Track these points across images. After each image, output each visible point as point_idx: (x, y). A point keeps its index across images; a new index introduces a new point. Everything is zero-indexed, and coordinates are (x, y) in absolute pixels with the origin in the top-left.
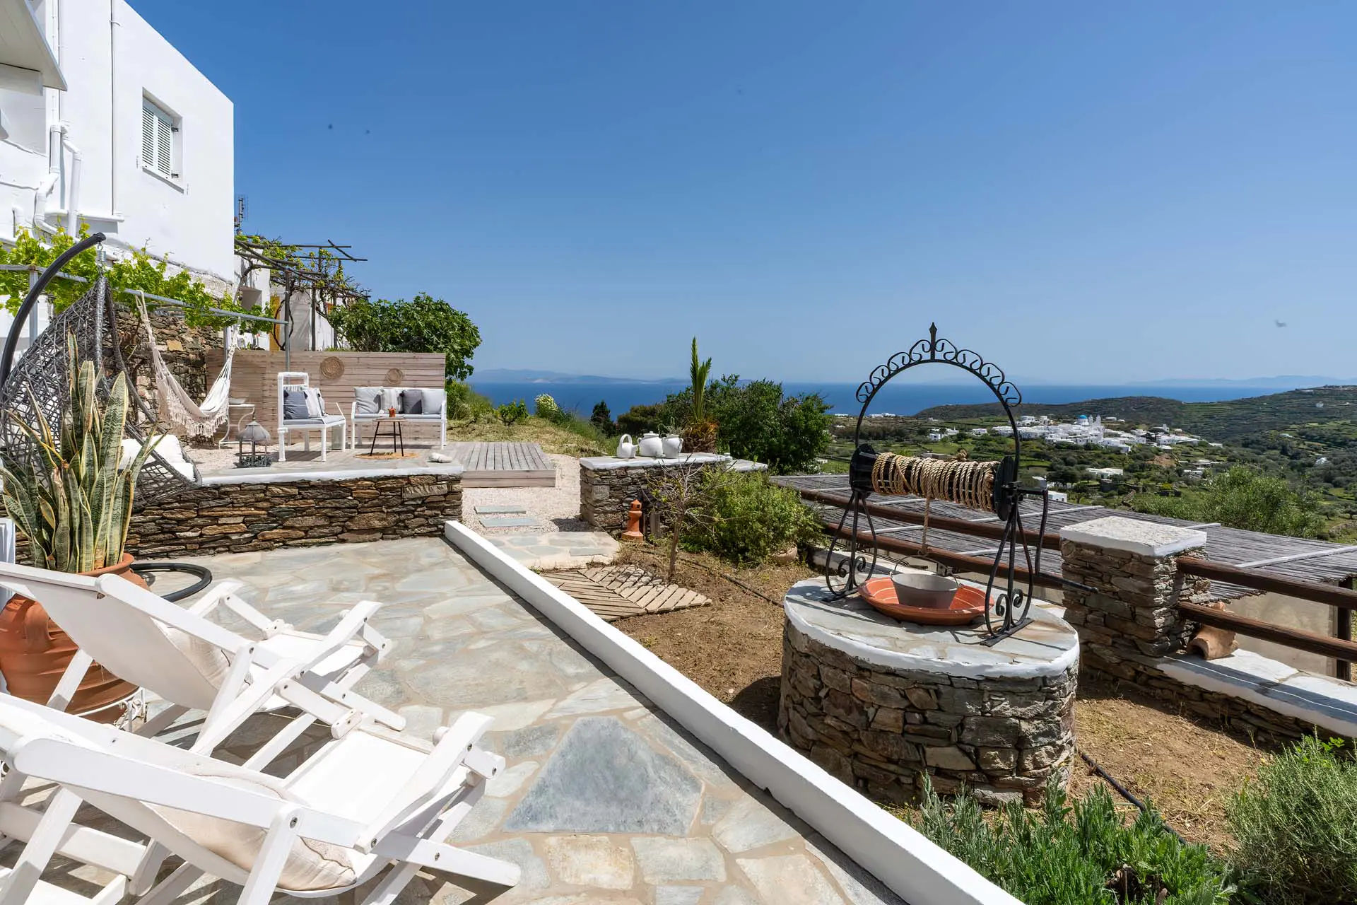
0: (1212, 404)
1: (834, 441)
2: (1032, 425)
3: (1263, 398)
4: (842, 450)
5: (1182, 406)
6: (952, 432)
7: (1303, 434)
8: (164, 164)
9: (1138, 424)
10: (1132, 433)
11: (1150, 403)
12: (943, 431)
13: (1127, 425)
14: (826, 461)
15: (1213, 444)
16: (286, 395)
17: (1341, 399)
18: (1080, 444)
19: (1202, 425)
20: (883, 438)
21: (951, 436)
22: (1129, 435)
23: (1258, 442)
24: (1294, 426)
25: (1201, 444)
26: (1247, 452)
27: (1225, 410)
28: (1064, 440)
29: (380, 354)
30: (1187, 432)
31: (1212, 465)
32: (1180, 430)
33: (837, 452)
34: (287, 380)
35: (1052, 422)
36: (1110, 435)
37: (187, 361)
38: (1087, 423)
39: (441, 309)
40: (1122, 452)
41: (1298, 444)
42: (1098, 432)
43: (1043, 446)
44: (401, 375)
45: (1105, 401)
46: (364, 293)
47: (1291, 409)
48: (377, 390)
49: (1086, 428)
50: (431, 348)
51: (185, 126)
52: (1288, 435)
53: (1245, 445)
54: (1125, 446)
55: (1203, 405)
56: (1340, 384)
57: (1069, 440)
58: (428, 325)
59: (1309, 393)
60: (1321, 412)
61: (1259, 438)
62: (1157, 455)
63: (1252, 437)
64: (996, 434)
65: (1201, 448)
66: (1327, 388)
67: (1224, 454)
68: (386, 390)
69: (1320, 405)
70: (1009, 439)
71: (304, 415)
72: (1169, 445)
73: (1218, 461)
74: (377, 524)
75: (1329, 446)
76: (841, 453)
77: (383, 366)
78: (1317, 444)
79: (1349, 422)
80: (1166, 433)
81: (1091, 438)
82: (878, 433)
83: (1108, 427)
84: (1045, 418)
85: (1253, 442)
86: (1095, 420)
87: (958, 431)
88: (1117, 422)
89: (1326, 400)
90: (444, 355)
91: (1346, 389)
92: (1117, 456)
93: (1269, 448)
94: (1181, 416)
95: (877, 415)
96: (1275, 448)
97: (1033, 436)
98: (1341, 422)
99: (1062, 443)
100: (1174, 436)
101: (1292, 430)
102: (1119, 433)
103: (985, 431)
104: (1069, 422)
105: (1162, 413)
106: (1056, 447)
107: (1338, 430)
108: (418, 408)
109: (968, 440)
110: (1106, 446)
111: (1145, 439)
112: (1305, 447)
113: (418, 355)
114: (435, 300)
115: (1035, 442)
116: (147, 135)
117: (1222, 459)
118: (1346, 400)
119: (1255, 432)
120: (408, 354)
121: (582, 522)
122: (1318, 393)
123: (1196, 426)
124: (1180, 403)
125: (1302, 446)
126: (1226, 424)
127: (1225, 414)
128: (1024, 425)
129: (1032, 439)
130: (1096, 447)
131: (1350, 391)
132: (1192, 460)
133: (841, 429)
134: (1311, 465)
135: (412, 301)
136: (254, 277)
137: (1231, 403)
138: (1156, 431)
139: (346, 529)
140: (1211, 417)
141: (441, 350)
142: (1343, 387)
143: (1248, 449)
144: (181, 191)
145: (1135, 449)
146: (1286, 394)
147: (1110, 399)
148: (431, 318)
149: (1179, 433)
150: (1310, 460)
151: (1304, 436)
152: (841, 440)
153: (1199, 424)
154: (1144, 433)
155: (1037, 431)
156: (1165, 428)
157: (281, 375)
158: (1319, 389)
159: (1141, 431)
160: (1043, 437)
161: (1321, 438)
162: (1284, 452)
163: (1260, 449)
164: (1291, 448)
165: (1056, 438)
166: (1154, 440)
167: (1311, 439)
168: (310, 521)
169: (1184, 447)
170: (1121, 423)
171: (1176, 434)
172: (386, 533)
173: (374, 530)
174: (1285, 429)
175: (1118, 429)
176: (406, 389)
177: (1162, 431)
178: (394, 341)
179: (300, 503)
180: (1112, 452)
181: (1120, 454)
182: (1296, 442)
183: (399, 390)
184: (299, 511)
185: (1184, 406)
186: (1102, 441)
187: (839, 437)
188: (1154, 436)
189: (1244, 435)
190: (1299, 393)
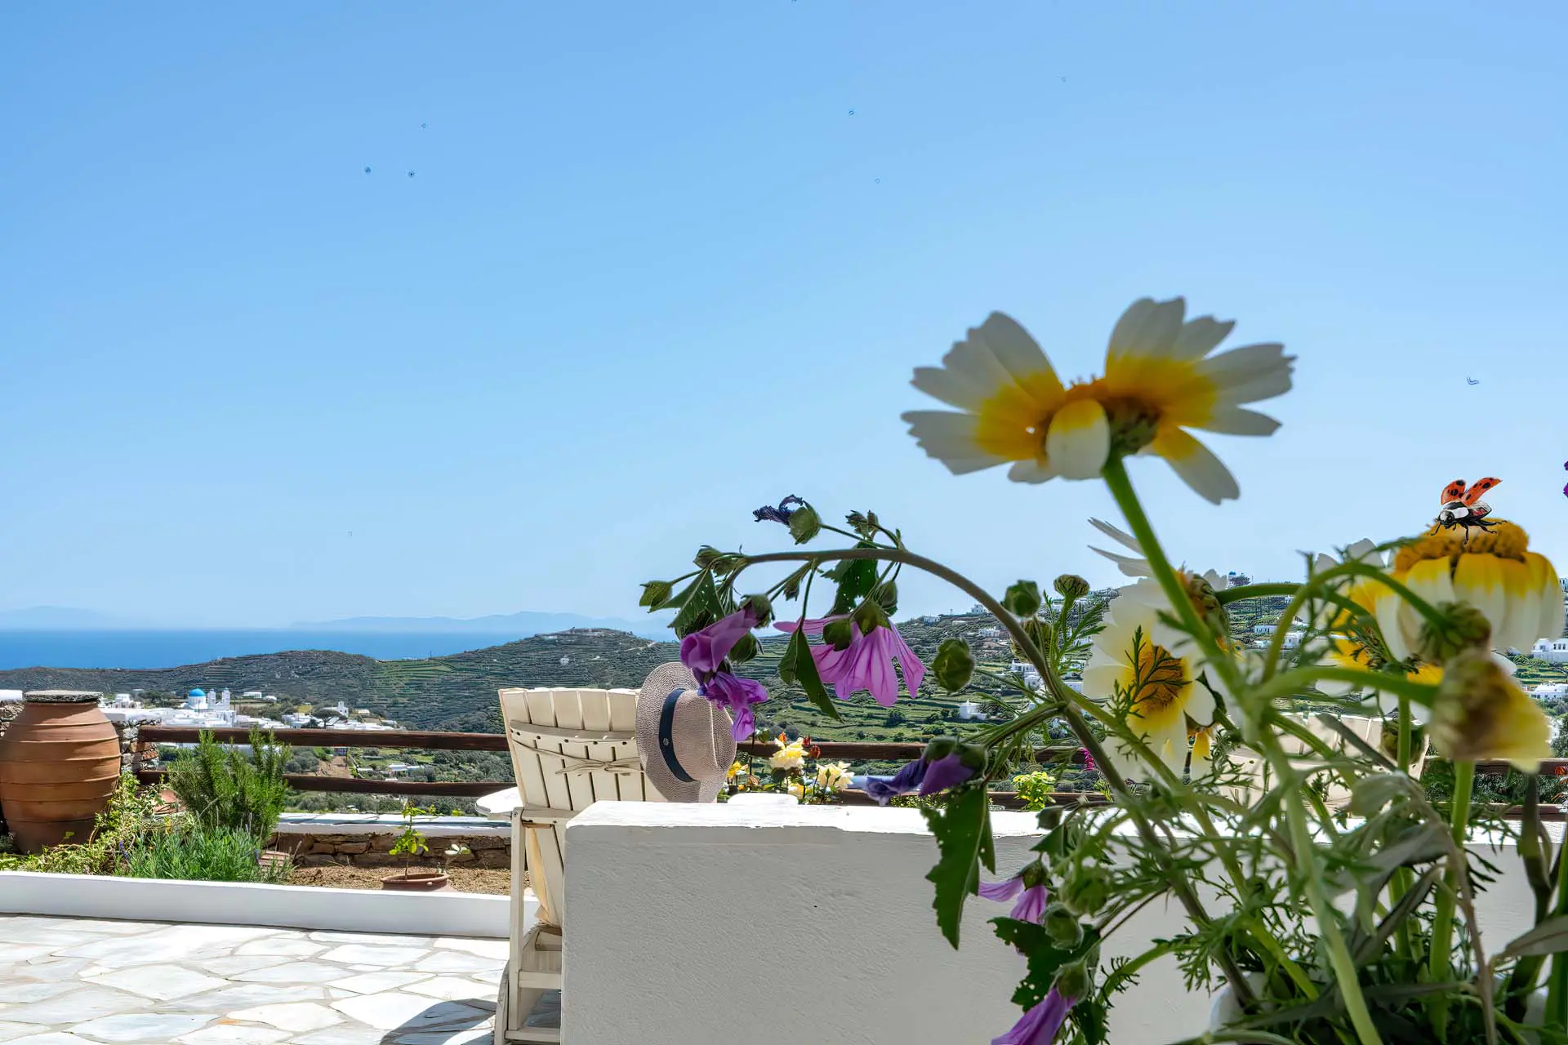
0: (420, 663)
3: (492, 651)
5: (375, 667)
9: (297, 703)
13: (279, 706)
17: (590, 651)
19: (405, 700)
27: (440, 673)
30: (378, 714)
31: (410, 772)
32: (366, 711)
35: (137, 704)
38: (204, 705)
45: (246, 660)
47: (530, 669)
49: (201, 716)
55: (407, 665)
56: (590, 627)
59: (553, 642)
60: (565, 672)
61: (484, 720)
62: (324, 759)
66: (575, 632)
69: (565, 661)
73: (420, 763)
80: (343, 718)
83: (243, 712)
86: (219, 698)
88: (261, 701)
89: (572, 652)
91: (596, 634)
94: (373, 685)
100: (355, 721)
104: (170, 705)
105: (343, 681)
118: (596, 652)
119: (479, 709)
122: (563, 641)
123: (395, 704)
124: (370, 661)
126: (440, 698)
127: (437, 680)
131: (600, 638)
132: (380, 764)
137: (447, 661)
138: (326, 715)
140: (419, 687)
142: (594, 631)
146: (521, 642)
147: (254, 657)
149: (365, 716)
153: (400, 700)
154: (307, 719)
156: (341, 708)
158: (564, 635)
159: (301, 716)
170: (269, 702)
171: (360, 719)
177: (334, 714)
185: (378, 667)
188: (323, 724)
189: (462, 716)
190: (538, 642)
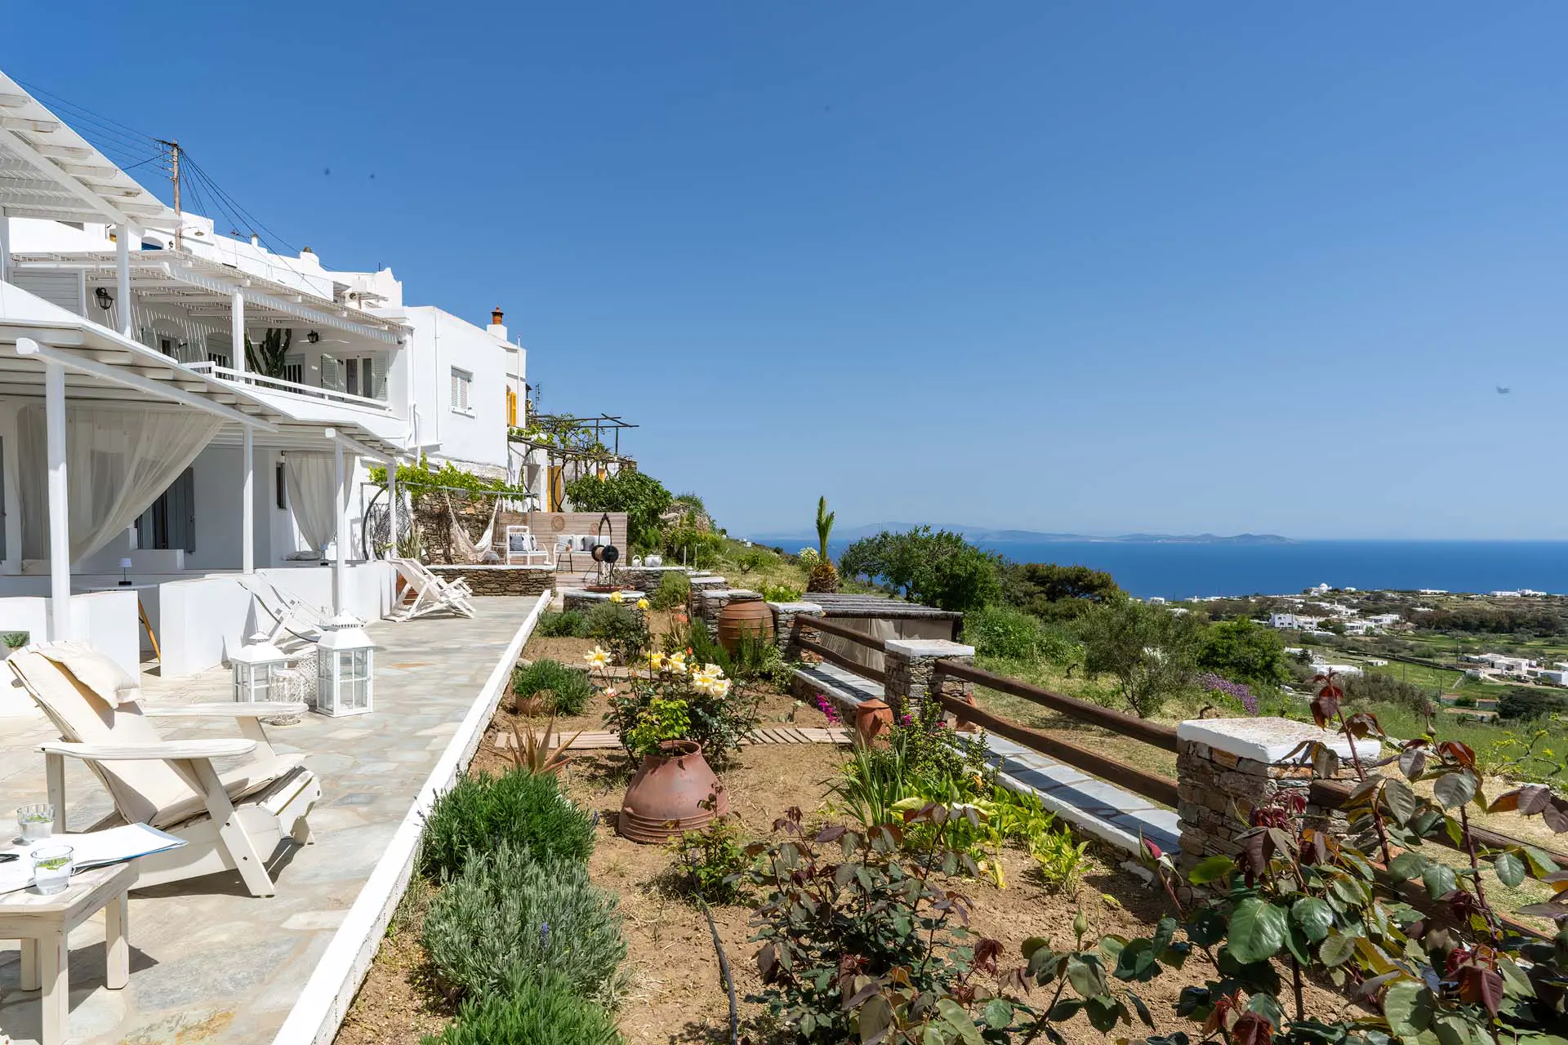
1: (1411, 632)
4: (1420, 647)
8: (464, 404)
14: (1386, 662)
16: (511, 538)
20: (1511, 631)
29: (594, 513)
33: (1411, 649)
34: (511, 530)
37: (478, 521)
48: (569, 537)
51: (474, 378)
68: (575, 536)
71: (521, 549)
74: (518, 589)
76: (1417, 650)
77: (586, 522)
82: (1499, 623)
95: (1508, 593)
116: (454, 391)
133: (1424, 614)
136: (534, 455)
139: (506, 590)
144: (473, 417)
152: (1423, 631)
157: (508, 527)
168: (492, 586)
172: (523, 593)
173: (517, 591)
176: (586, 536)
179: (489, 578)
183: (582, 537)
184: (489, 582)
187: (1419, 626)
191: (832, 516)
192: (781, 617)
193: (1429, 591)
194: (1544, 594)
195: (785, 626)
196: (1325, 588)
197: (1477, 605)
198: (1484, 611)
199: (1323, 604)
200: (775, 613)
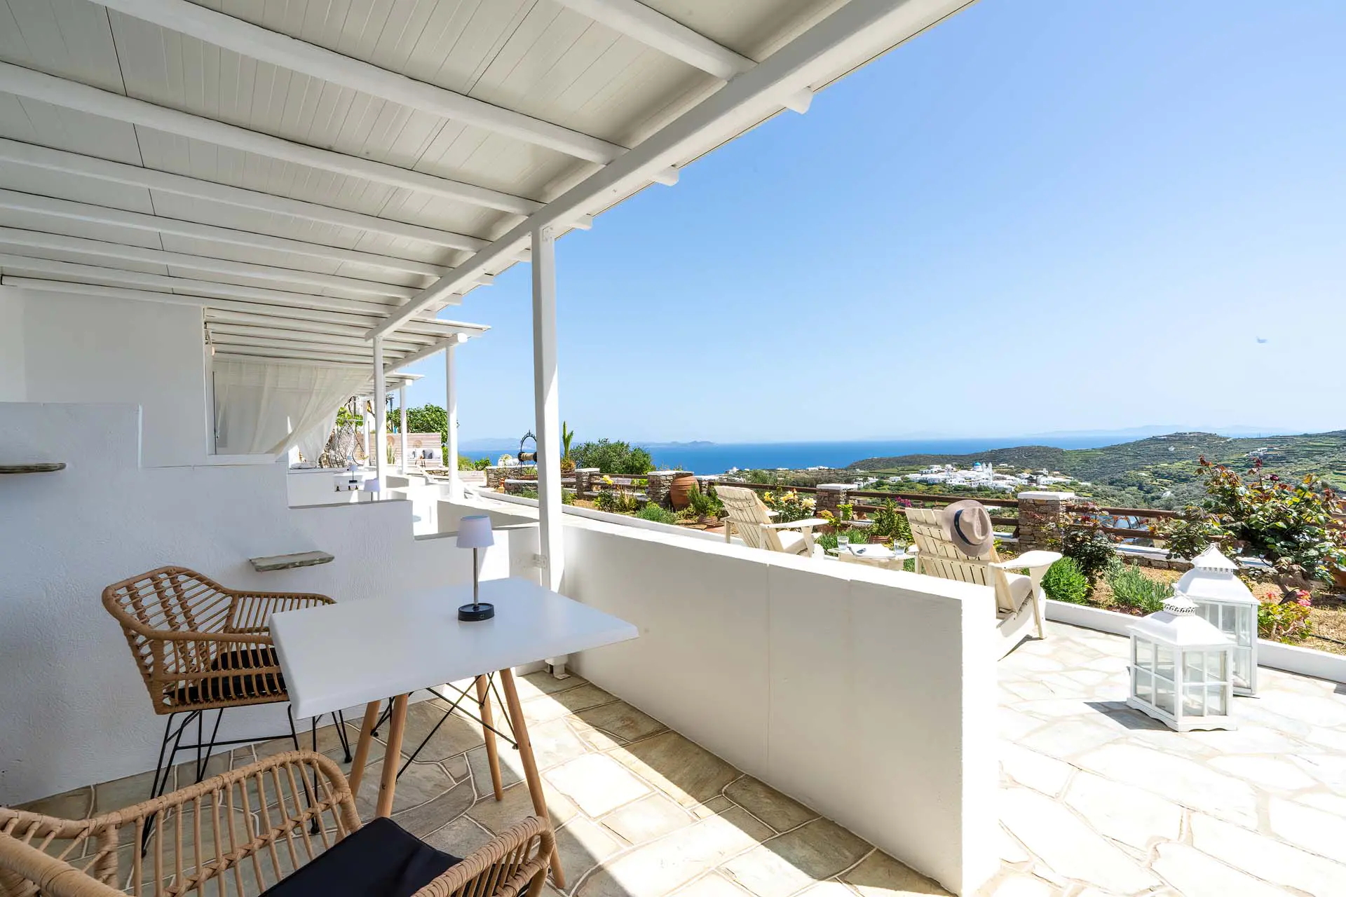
2: (939, 471)
3: (1128, 445)
6: (873, 480)
7: (1156, 473)
9: (1024, 469)
10: (1016, 477)
11: (1038, 451)
12: (865, 480)
13: (1015, 470)
15: (1082, 484)
17: (1187, 443)
18: (973, 486)
19: (1080, 468)
21: (872, 484)
22: (1013, 478)
23: (1121, 481)
24: (1150, 467)
25: (1072, 484)
26: (1108, 488)
27: (1098, 455)
28: (961, 484)
30: (1064, 474)
32: (1058, 473)
35: (955, 469)
36: (998, 479)
38: (981, 470)
39: (438, 411)
40: (1007, 492)
41: (1152, 481)
42: (988, 476)
43: (944, 489)
44: (421, 443)
45: (1002, 451)
46: (390, 396)
47: (1148, 453)
49: (980, 474)
50: (434, 430)
52: (1144, 474)
53: (1111, 484)
54: (1010, 486)
55: (1080, 452)
56: (1187, 431)
57: (965, 484)
58: (432, 420)
59: (1164, 440)
60: (1172, 454)
61: (1122, 478)
63: (1116, 477)
64: (908, 481)
65: (1073, 487)
66: (1176, 435)
67: (1090, 491)
69: (1172, 449)
70: (918, 485)
72: (1047, 485)
75: (1175, 482)
77: (413, 439)
78: (1166, 480)
79: (1190, 462)
80: (1045, 475)
81: (983, 481)
83: (998, 472)
84: (949, 466)
85: (1117, 480)
86: (988, 467)
87: (877, 480)
88: (1007, 468)
89: (1176, 444)
90: (441, 433)
91: (1192, 435)
92: (1003, 495)
93: (1129, 486)
94: (1062, 461)
95: (813, 469)
96: (1133, 485)
97: (937, 482)
98: (1185, 462)
99: (959, 486)
100: (1051, 477)
101: (1148, 469)
102: (1005, 476)
103: (899, 478)
104: (965, 469)
105: (1047, 459)
106: (954, 490)
107: (1182, 469)
108: (431, 456)
109: (885, 487)
110: (994, 487)
111: (1026, 481)
112: (1158, 483)
113: (429, 434)
114: (435, 406)
115: (938, 486)
117: (1088, 495)
118: (1192, 444)
119: (1120, 473)
120: (424, 434)
121: (488, 486)
122: (1170, 439)
123: (1072, 469)
124: (1062, 450)
125: (1154, 483)
127: (1097, 459)
128: (932, 473)
129: (936, 484)
130: (986, 489)
131: (1195, 436)
134: (1159, 498)
135: (423, 408)
137: (1102, 450)
138: (1037, 474)
140: (1087, 461)
141: (439, 431)
142: (1190, 433)
143: (1111, 487)
145: (1017, 490)
148: (434, 416)
149: (1057, 475)
150: (1158, 494)
151: (1157, 474)
153: (1077, 468)
154: (1028, 476)
155: (940, 477)
156: (1045, 471)
158: (1171, 436)
159: (1026, 474)
160: (944, 482)
161: (1169, 476)
162: (1141, 488)
163: (1122, 486)
164: (1146, 484)
165: (955, 482)
166: (1035, 481)
167: (1162, 476)
169: (1059, 486)
170: (1011, 468)
171: (1054, 476)
174: (1142, 469)
175: (1006, 473)
176: (425, 449)
177: (1041, 474)
178: (417, 427)
180: (999, 492)
181: (1005, 493)
182: (1150, 479)
183: (422, 449)
185: (1065, 453)
186: (991, 483)
188: (1035, 478)
189: (1111, 475)
191: (572, 434)
192: (703, 483)
193: (781, 469)
194: (827, 468)
195: (705, 487)
196: (735, 470)
197: (802, 475)
198: (804, 478)
199: (736, 479)
200: (700, 481)
